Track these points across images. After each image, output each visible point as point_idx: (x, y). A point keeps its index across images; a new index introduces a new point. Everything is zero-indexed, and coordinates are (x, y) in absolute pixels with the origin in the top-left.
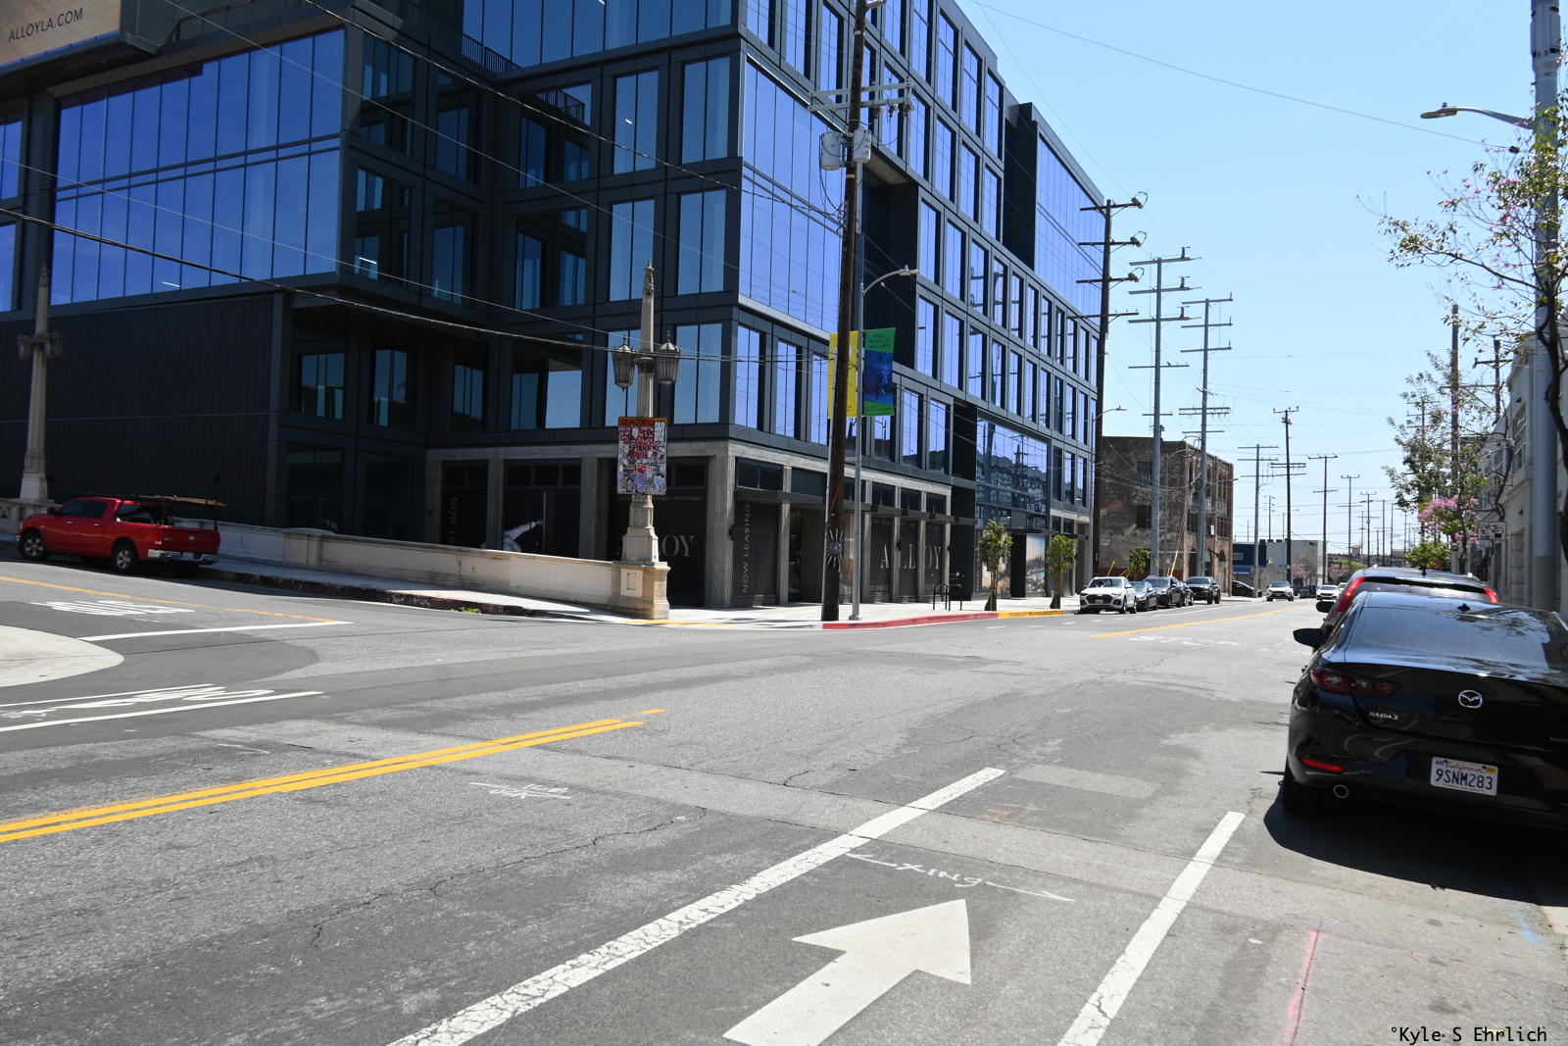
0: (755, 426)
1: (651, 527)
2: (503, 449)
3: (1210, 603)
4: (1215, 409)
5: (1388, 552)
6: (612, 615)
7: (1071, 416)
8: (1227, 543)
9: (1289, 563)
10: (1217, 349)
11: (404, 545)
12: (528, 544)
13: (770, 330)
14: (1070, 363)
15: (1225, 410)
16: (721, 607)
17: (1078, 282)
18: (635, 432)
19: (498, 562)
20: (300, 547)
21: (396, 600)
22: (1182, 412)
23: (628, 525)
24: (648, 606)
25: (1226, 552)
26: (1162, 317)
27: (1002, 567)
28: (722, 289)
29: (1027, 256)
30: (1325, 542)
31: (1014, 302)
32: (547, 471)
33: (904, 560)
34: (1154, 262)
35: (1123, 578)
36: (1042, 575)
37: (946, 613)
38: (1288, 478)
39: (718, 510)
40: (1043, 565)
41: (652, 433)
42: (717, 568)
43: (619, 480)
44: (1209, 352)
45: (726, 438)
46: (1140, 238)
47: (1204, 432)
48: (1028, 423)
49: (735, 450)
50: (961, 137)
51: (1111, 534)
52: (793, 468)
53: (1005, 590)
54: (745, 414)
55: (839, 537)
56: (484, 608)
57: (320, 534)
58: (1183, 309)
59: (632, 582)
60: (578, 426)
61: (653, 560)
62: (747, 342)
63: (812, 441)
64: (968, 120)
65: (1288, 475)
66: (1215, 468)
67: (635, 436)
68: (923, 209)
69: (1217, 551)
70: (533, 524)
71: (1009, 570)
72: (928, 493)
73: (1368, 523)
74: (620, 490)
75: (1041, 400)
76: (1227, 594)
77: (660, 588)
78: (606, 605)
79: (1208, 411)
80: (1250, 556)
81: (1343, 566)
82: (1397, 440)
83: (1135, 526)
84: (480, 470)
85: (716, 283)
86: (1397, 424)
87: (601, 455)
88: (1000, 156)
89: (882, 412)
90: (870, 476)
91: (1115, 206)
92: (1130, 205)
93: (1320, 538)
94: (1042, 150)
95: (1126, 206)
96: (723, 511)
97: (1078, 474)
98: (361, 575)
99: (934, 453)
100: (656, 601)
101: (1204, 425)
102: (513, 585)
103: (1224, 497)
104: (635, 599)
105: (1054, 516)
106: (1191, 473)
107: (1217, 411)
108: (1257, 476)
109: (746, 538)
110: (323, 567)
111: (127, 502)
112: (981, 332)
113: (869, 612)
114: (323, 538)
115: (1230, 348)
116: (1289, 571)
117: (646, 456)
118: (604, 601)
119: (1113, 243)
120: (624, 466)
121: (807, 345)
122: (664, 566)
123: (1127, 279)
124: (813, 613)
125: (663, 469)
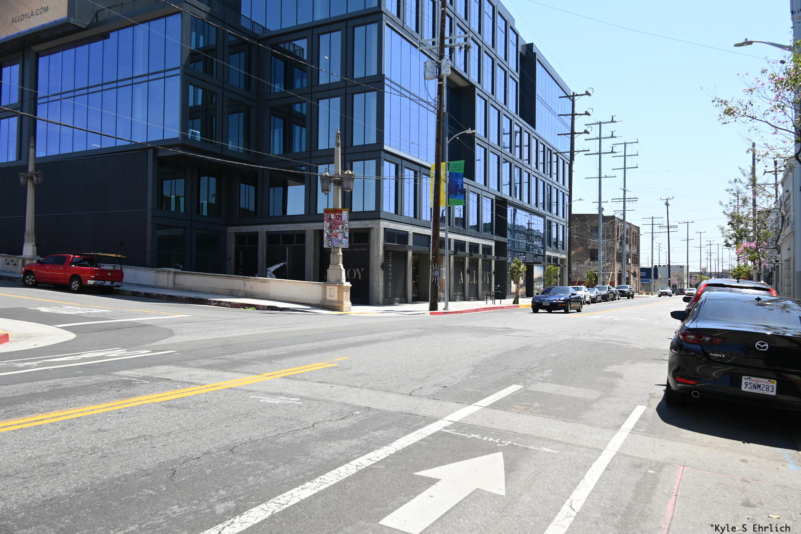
0: (394, 212)
1: (341, 265)
2: (266, 226)
3: (629, 298)
4: (630, 198)
5: (721, 271)
6: (322, 309)
7: (556, 204)
8: (637, 267)
9: (669, 277)
10: (631, 168)
11: (216, 276)
12: (279, 274)
13: (401, 163)
14: (555, 177)
15: (635, 199)
16: (378, 304)
17: (558, 135)
18: (333, 216)
19: (264, 283)
20: (164, 278)
21: (213, 304)
22: (613, 200)
23: (330, 264)
24: (340, 305)
25: (637, 272)
26: (602, 152)
27: (521, 281)
28: (375, 142)
29: (532, 122)
30: (688, 266)
31: (526, 146)
32: (288, 237)
33: (471, 279)
34: (597, 123)
35: (584, 286)
36: (542, 285)
37: (493, 306)
38: (669, 234)
39: (375, 255)
40: (542, 280)
41: (341, 216)
42: (375, 285)
43: (324, 241)
44: (626, 169)
45: (379, 218)
46: (590, 112)
47: (624, 210)
48: (533, 207)
49: (384, 224)
50: (497, 61)
51: (577, 264)
52: (414, 233)
53: (523, 294)
54: (388, 206)
55: (437, 268)
56: (257, 307)
57: (174, 271)
58: (612, 147)
59: (332, 293)
60: (303, 213)
61: (343, 281)
62: (388, 169)
63: (423, 219)
64: (501, 53)
65: (668, 232)
66: (630, 229)
67: (333, 218)
68: (478, 99)
69: (632, 272)
70: (282, 264)
71: (525, 284)
72: (483, 245)
73: (710, 256)
74: (325, 246)
75: (540, 195)
76: (637, 294)
77: (347, 295)
78: (319, 305)
79: (626, 200)
80: (649, 274)
81: (698, 278)
82: (724, 212)
83: (589, 259)
84: (254, 237)
85: (372, 139)
86: (724, 204)
87: (315, 228)
88: (517, 71)
89: (459, 203)
90: (453, 237)
91: (577, 95)
92: (585, 94)
93: (686, 265)
94: (539, 68)
95: (582, 95)
96: (378, 256)
97: (560, 233)
98: (195, 291)
99: (485, 224)
100: (345, 302)
101: (624, 207)
102: (272, 295)
103: (636, 244)
104: (334, 301)
105: (548, 255)
106: (618, 231)
107: (631, 200)
108: (652, 233)
109: (390, 269)
110: (176, 287)
111: (76, 256)
112: (509, 162)
113: (454, 306)
114: (175, 273)
115: (637, 167)
116: (669, 281)
117: (338, 228)
118: (318, 303)
119: (576, 114)
120: (327, 234)
121: (419, 169)
122: (349, 284)
123: (583, 133)
124: (425, 306)
125: (347, 235)
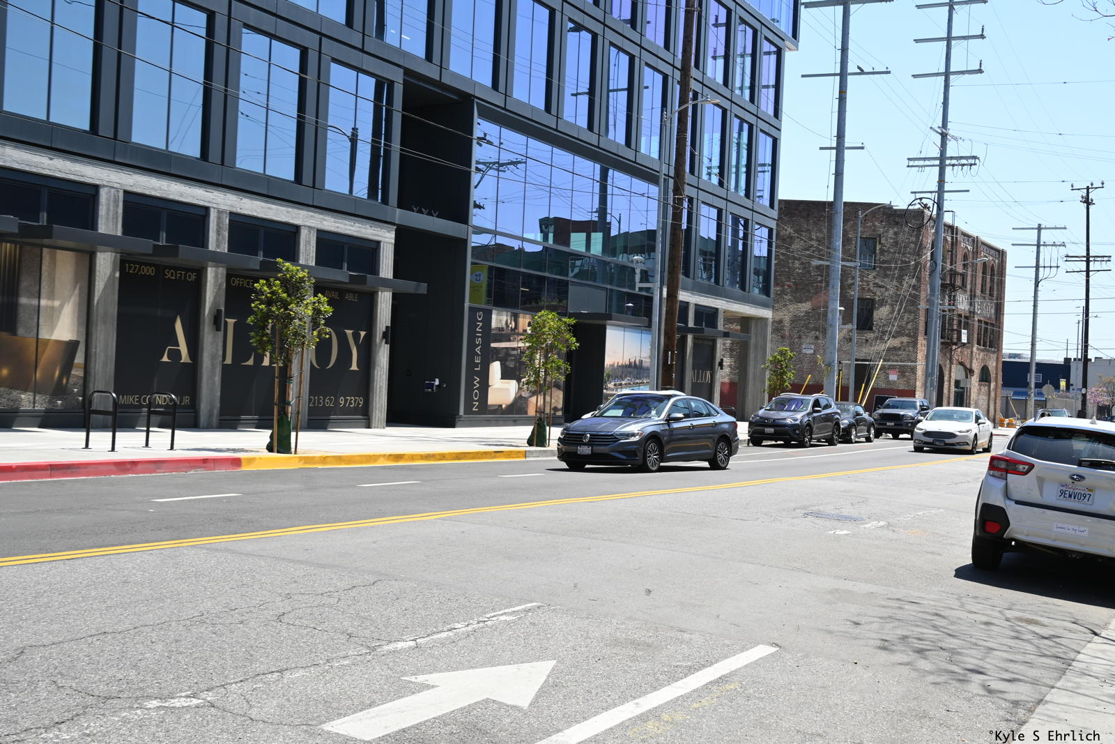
8: (994, 356)
9: (1085, 385)
10: (962, 73)
22: (911, 163)
25: (992, 368)
44: (952, 77)
47: (941, 191)
65: (1090, 272)
72: (319, 231)
79: (948, 162)
101: (941, 181)
103: (991, 295)
107: (961, 162)
108: (1037, 267)
116: (1084, 396)
